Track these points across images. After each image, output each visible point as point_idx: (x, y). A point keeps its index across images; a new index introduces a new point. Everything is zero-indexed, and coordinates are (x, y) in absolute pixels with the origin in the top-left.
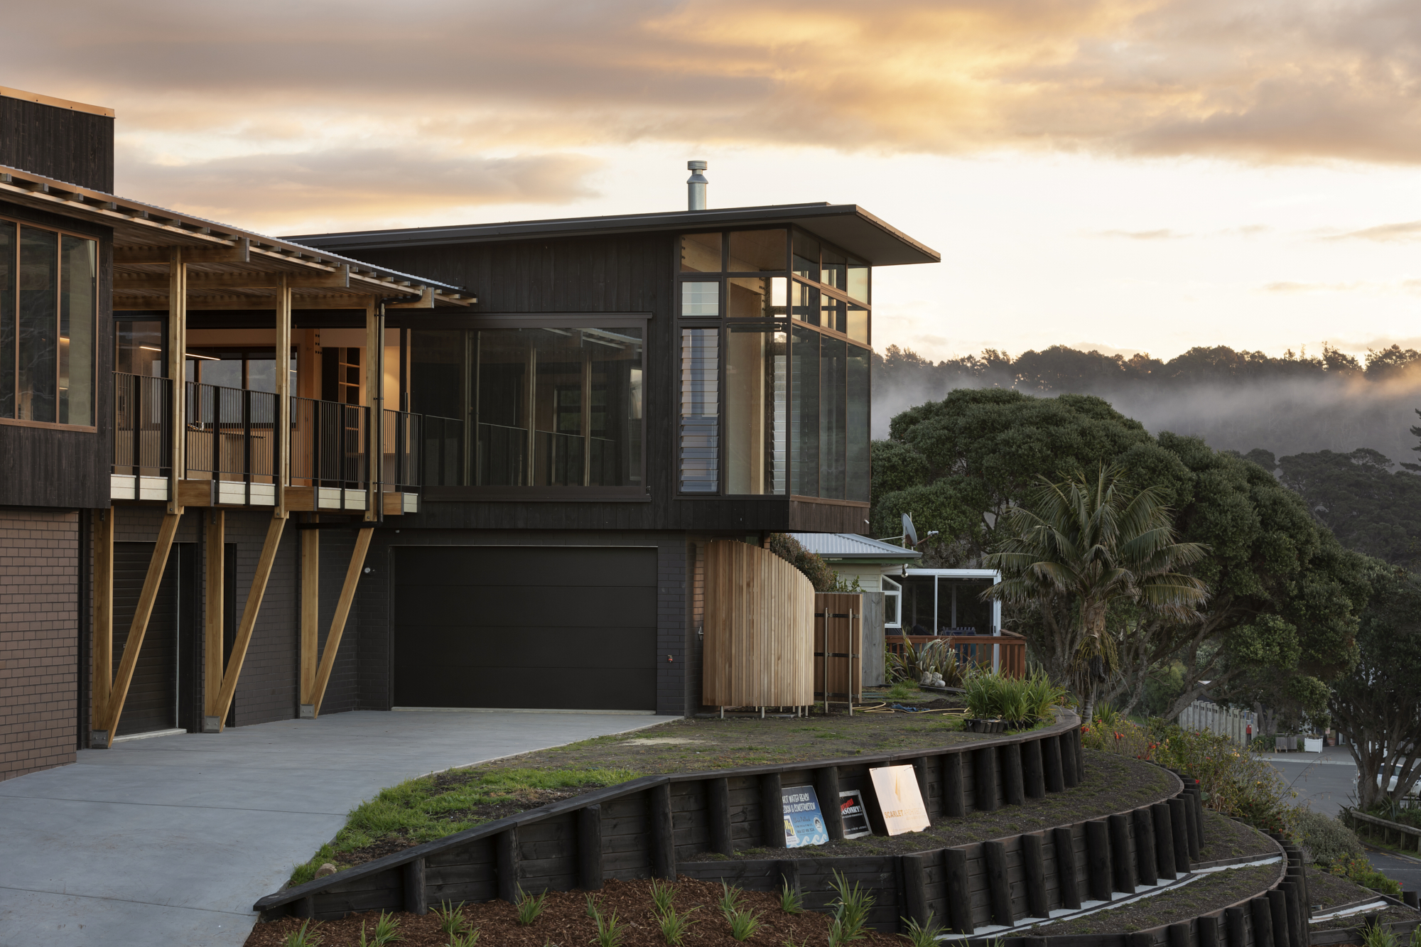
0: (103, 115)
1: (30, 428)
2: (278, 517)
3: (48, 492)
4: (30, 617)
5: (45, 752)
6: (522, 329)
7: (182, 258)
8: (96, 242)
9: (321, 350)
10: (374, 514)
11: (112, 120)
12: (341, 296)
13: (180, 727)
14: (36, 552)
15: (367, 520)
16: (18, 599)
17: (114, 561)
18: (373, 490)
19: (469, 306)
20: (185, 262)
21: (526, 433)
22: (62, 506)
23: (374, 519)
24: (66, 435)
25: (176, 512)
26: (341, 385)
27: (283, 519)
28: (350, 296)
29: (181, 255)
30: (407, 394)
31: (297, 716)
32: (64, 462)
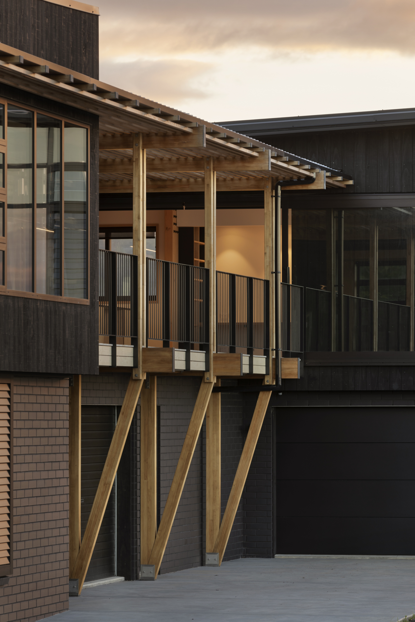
0: (91, 12)
1: (44, 300)
2: (208, 381)
3: (57, 360)
4: (36, 475)
5: (48, 600)
6: (383, 208)
7: (143, 144)
8: (87, 130)
9: (177, 230)
10: (273, 378)
11: (97, 16)
12: (240, 179)
13: (119, 575)
14: (40, 416)
15: (266, 383)
16: (29, 459)
17: (82, 423)
18: (273, 355)
19: (345, 187)
20: (146, 148)
21: (372, 303)
22: (66, 372)
23: (273, 382)
24: (69, 307)
25: (141, 378)
26: (195, 261)
27: (212, 383)
28: (248, 179)
29: (143, 142)
30: (289, 268)
31: (202, 563)
32: (67, 332)
